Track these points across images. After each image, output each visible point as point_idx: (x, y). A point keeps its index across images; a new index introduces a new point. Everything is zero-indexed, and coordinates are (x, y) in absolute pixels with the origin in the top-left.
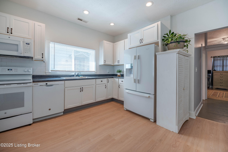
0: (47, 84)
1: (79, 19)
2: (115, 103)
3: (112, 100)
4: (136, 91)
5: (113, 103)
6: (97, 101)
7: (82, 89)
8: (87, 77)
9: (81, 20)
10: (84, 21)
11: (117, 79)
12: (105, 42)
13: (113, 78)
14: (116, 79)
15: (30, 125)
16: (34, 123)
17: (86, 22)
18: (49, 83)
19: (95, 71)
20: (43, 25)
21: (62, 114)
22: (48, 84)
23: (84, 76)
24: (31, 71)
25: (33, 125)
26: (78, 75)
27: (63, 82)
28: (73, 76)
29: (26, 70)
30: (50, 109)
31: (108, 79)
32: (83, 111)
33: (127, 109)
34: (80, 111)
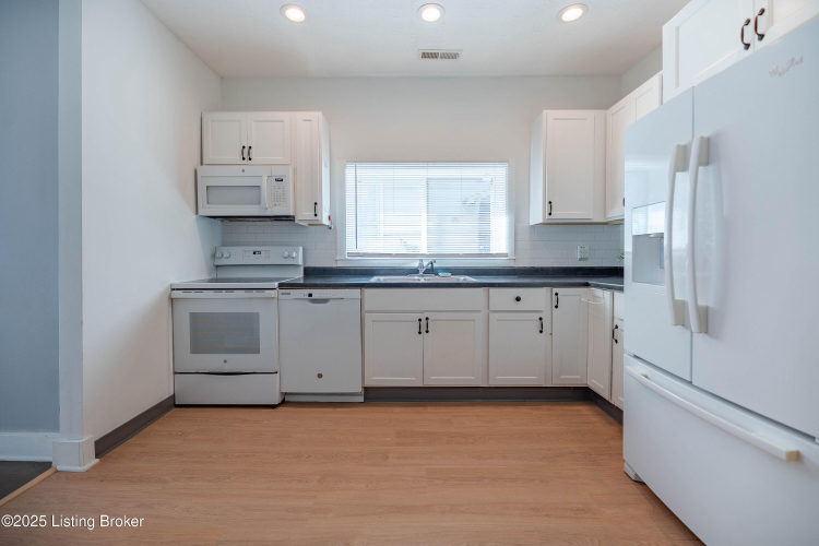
0: (310, 295)
1: (425, 55)
2: (595, 419)
3: (585, 395)
4: (690, 383)
5: (585, 411)
6: (492, 383)
7: (424, 323)
8: (462, 279)
9: (434, 56)
10: (447, 56)
11: (607, 294)
12: (551, 117)
13: (587, 285)
14: (598, 292)
15: (273, 407)
16: (283, 403)
17: (454, 56)
18: (317, 293)
19: (506, 255)
20: (316, 116)
21: (361, 399)
22: (313, 297)
23: (455, 271)
24: (297, 257)
25: (280, 409)
26: (431, 271)
27: (356, 292)
28: (415, 271)
29: (286, 254)
30: (320, 376)
31: (555, 290)
32: (429, 409)
33: (636, 475)
34: (420, 409)
